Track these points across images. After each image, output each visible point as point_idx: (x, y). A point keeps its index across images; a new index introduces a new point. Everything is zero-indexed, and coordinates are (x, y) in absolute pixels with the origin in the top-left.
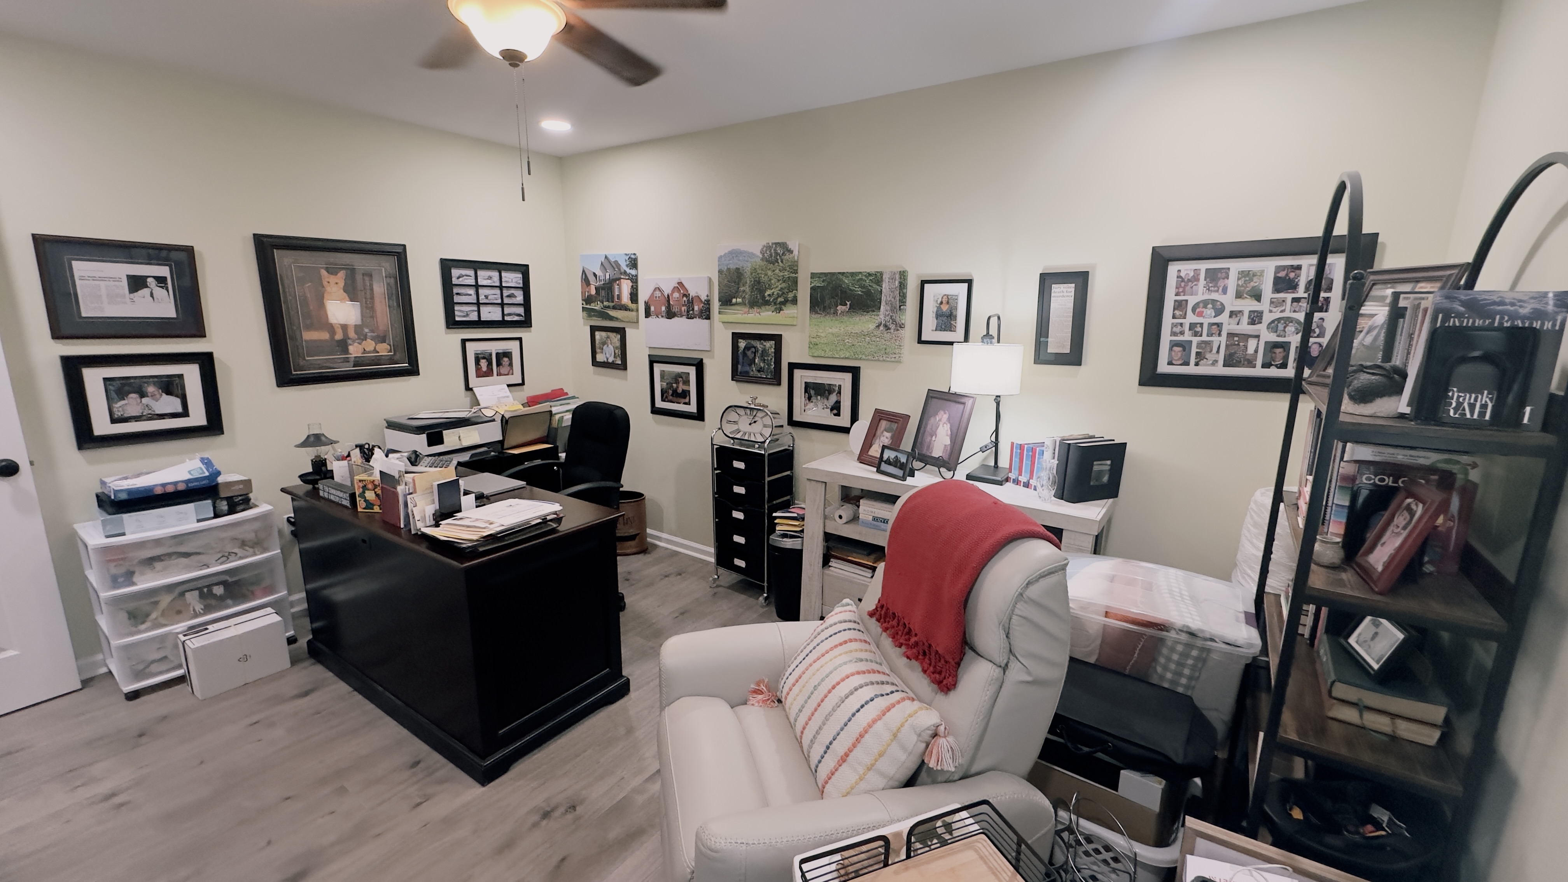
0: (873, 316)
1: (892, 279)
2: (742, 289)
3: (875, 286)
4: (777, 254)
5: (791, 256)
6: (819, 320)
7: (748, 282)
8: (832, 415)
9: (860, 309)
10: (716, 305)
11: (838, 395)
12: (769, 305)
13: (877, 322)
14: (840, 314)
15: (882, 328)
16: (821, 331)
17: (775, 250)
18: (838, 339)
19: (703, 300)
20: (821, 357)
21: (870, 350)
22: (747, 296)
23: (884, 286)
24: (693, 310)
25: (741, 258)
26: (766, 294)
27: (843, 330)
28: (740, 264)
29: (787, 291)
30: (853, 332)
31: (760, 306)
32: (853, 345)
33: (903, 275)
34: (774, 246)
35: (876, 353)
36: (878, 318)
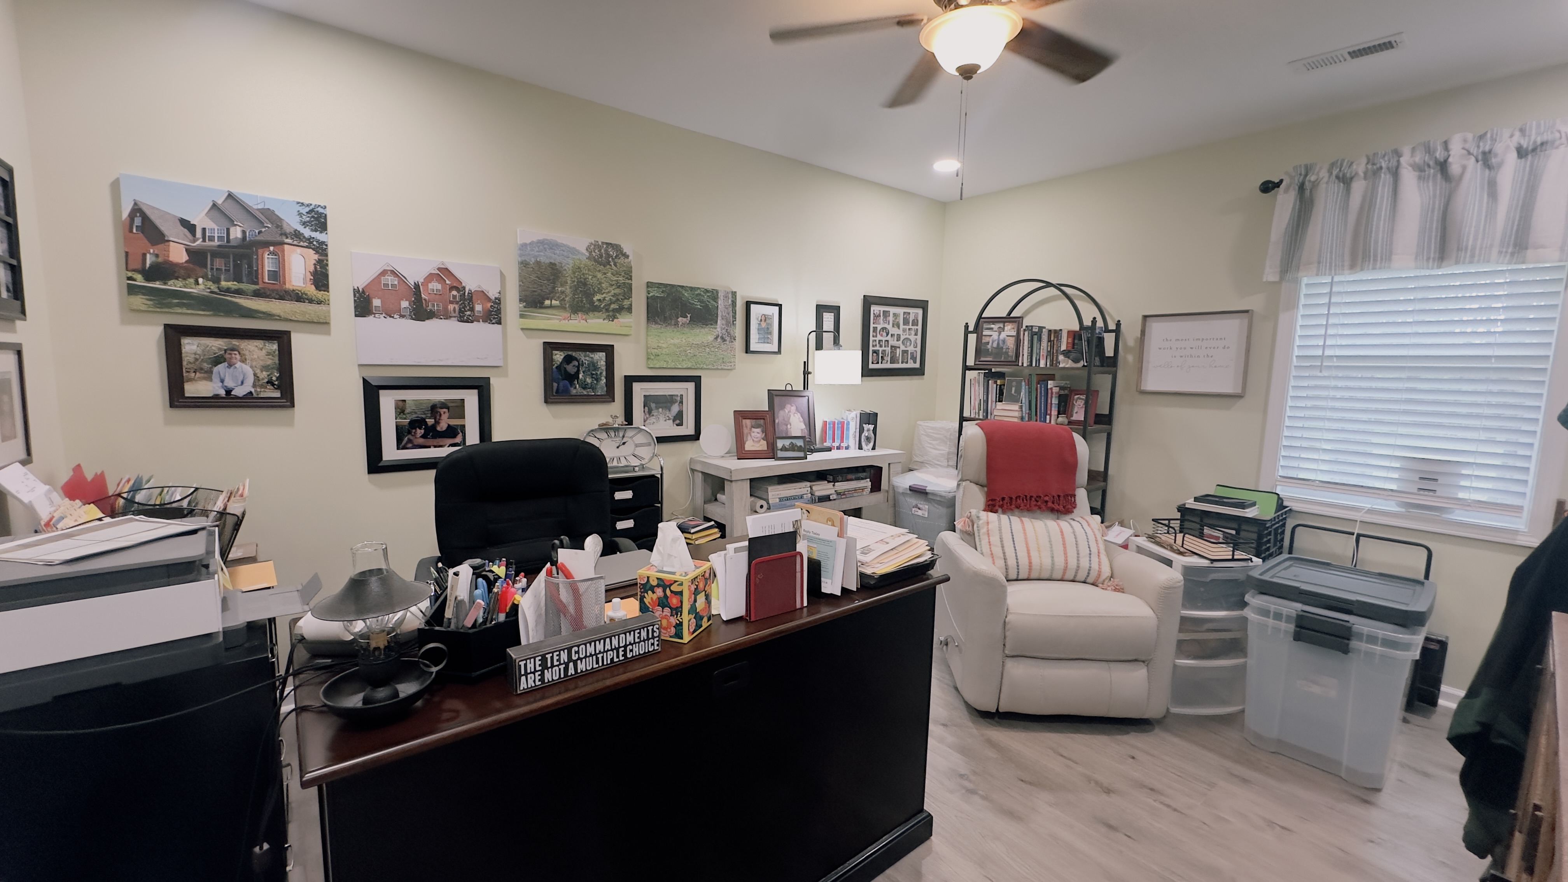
0: (711, 329)
1: (726, 297)
2: (560, 289)
3: (712, 302)
4: (609, 256)
5: (626, 260)
6: (659, 331)
7: (569, 282)
8: (675, 425)
9: (700, 322)
10: (512, 306)
11: (681, 404)
12: (600, 312)
13: (715, 334)
14: (681, 325)
15: (719, 340)
16: (662, 342)
17: (606, 251)
18: (680, 350)
19: (493, 298)
20: (663, 368)
21: (710, 359)
22: (567, 299)
23: (719, 302)
24: (472, 309)
25: (558, 252)
26: (595, 299)
27: (684, 341)
28: (556, 259)
29: (623, 298)
30: (694, 343)
31: (587, 312)
32: (695, 356)
33: (734, 294)
34: (605, 246)
35: (715, 362)
36: (716, 331)
